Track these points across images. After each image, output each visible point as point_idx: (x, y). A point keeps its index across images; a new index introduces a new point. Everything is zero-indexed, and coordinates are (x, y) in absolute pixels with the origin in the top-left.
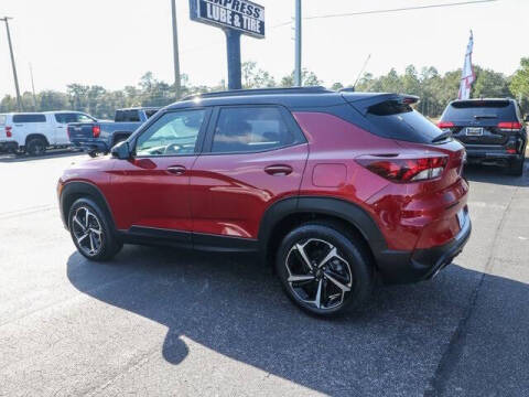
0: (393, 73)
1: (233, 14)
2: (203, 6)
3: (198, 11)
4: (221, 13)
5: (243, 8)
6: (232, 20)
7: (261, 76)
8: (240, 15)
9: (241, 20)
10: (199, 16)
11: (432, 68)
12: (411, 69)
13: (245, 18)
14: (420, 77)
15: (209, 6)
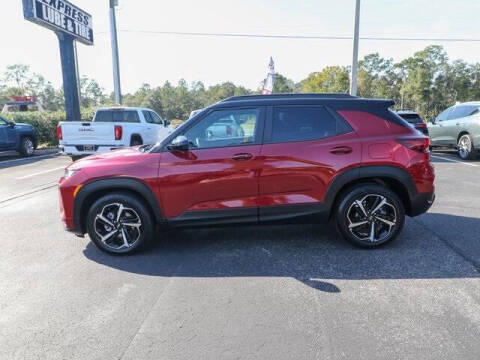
0: (168, 84)
1: (66, 19)
2: (39, 6)
3: (35, 11)
4: (55, 16)
5: (74, 14)
6: (66, 24)
7: (36, 80)
8: (73, 21)
9: (74, 25)
10: (35, 16)
11: (199, 83)
12: (182, 83)
13: (77, 24)
14: (190, 89)
15: (44, 7)
